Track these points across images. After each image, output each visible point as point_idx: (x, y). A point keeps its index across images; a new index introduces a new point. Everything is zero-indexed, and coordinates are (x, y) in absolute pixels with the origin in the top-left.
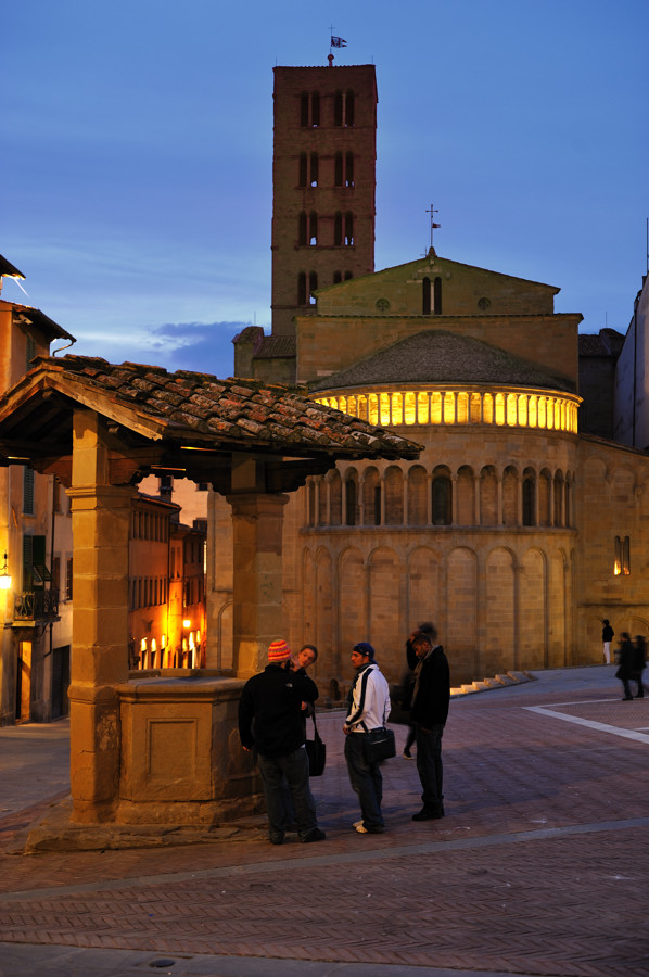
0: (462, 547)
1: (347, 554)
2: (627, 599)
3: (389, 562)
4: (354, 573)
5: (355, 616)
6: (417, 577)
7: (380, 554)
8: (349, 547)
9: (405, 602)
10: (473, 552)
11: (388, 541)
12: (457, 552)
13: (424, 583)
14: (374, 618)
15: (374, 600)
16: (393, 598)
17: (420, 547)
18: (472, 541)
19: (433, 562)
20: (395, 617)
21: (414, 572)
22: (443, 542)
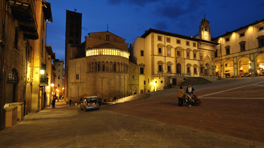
0: (118, 75)
1: (98, 76)
2: (134, 84)
3: (106, 77)
4: (100, 79)
5: (99, 86)
6: (111, 80)
7: (104, 76)
8: (99, 75)
9: (109, 84)
10: (120, 76)
11: (106, 74)
12: (117, 76)
13: (112, 81)
14: (103, 87)
15: (103, 84)
16: (107, 83)
17: (111, 75)
18: (119, 74)
19: (113, 77)
20: (107, 86)
21: (110, 79)
22: (115, 74)
